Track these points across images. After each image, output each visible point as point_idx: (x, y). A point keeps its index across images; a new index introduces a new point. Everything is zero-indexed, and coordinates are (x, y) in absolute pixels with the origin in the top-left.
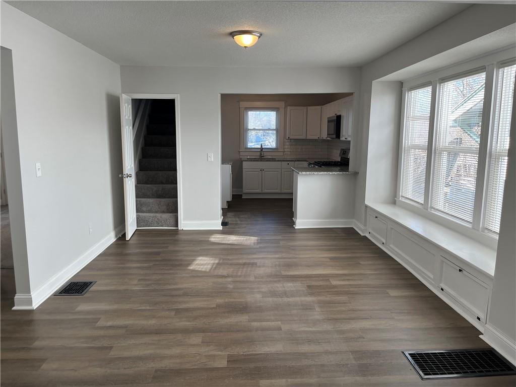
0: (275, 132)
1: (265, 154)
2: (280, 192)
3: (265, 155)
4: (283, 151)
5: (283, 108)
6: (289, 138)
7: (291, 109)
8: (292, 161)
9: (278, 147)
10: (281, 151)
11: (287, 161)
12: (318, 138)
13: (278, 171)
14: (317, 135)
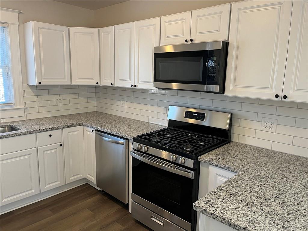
2: (38, 193)
4: (23, 107)
5: (16, 24)
6: (40, 83)
7: (39, 28)
8: (57, 128)
9: (13, 101)
10: (18, 107)
11: (47, 131)
12: (97, 83)
13: (30, 153)
14: (92, 79)
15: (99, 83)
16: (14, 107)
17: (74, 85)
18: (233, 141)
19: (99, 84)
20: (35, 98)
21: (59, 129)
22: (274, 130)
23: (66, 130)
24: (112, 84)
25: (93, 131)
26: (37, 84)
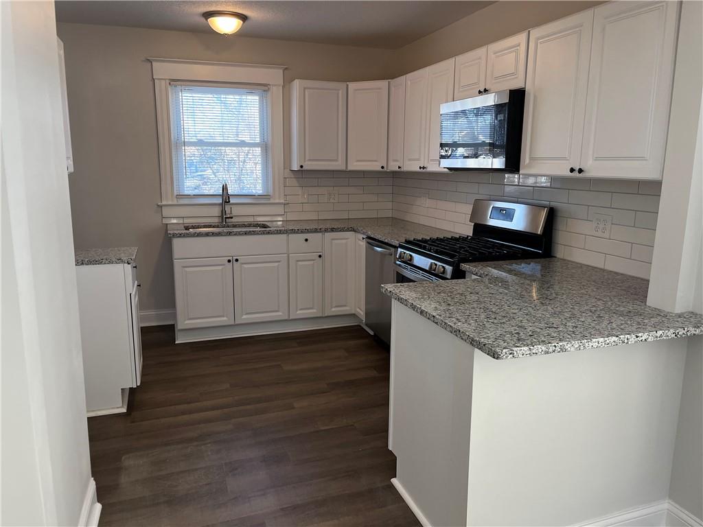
0: (258, 150)
1: (236, 211)
2: (286, 318)
3: (234, 213)
4: (282, 201)
5: (279, 85)
6: (302, 167)
7: (305, 89)
8: (316, 231)
9: (271, 192)
10: (277, 201)
11: (302, 232)
12: (383, 167)
13: (279, 260)
14: (376, 161)
15: (385, 167)
16: (272, 201)
17: (350, 171)
18: (558, 256)
19: (385, 169)
20: (299, 191)
21: (318, 232)
22: (607, 235)
23: (329, 235)
24: (399, 167)
25: (363, 238)
26: (299, 168)
